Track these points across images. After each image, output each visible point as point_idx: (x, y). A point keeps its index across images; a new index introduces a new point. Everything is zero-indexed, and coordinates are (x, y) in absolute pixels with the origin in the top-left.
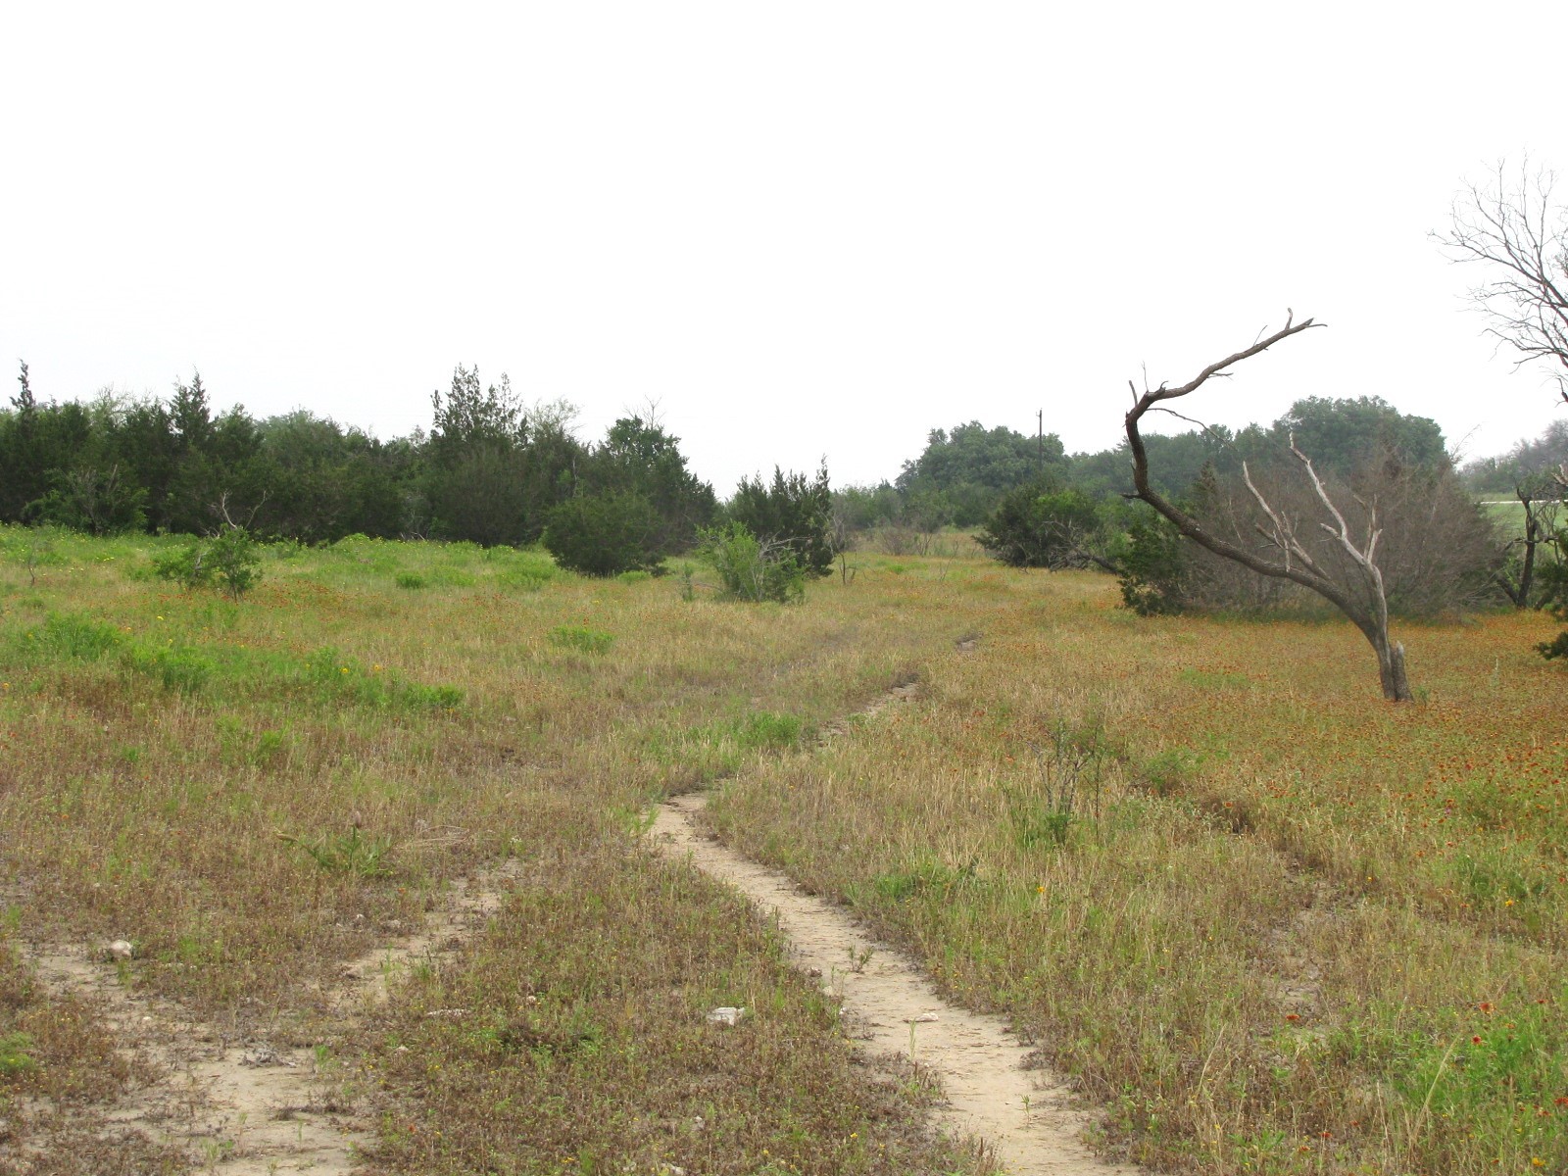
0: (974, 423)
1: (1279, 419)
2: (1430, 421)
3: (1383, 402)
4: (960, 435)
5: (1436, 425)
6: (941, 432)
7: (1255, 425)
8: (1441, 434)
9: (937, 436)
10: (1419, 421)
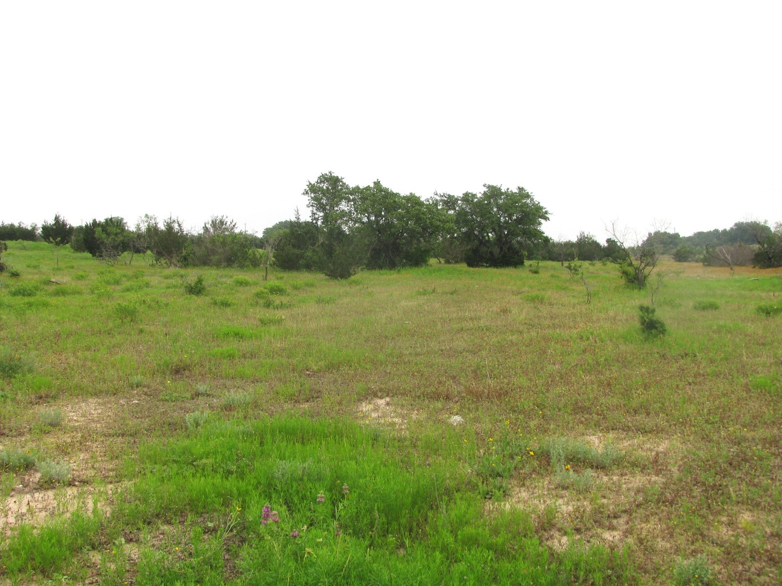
9: (650, 234)
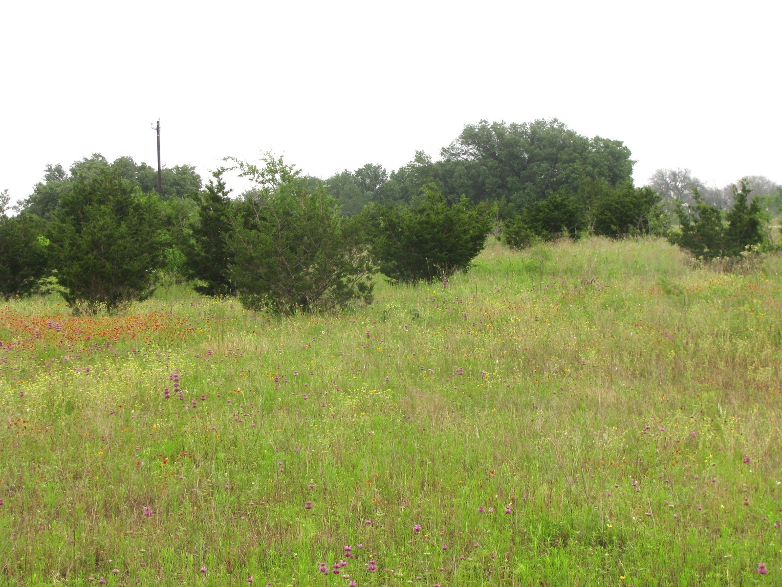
0: (97, 156)
1: (446, 146)
2: (619, 144)
3: (562, 125)
4: (80, 169)
5: (626, 148)
6: (59, 169)
7: (421, 153)
8: (631, 158)
10: (607, 144)
